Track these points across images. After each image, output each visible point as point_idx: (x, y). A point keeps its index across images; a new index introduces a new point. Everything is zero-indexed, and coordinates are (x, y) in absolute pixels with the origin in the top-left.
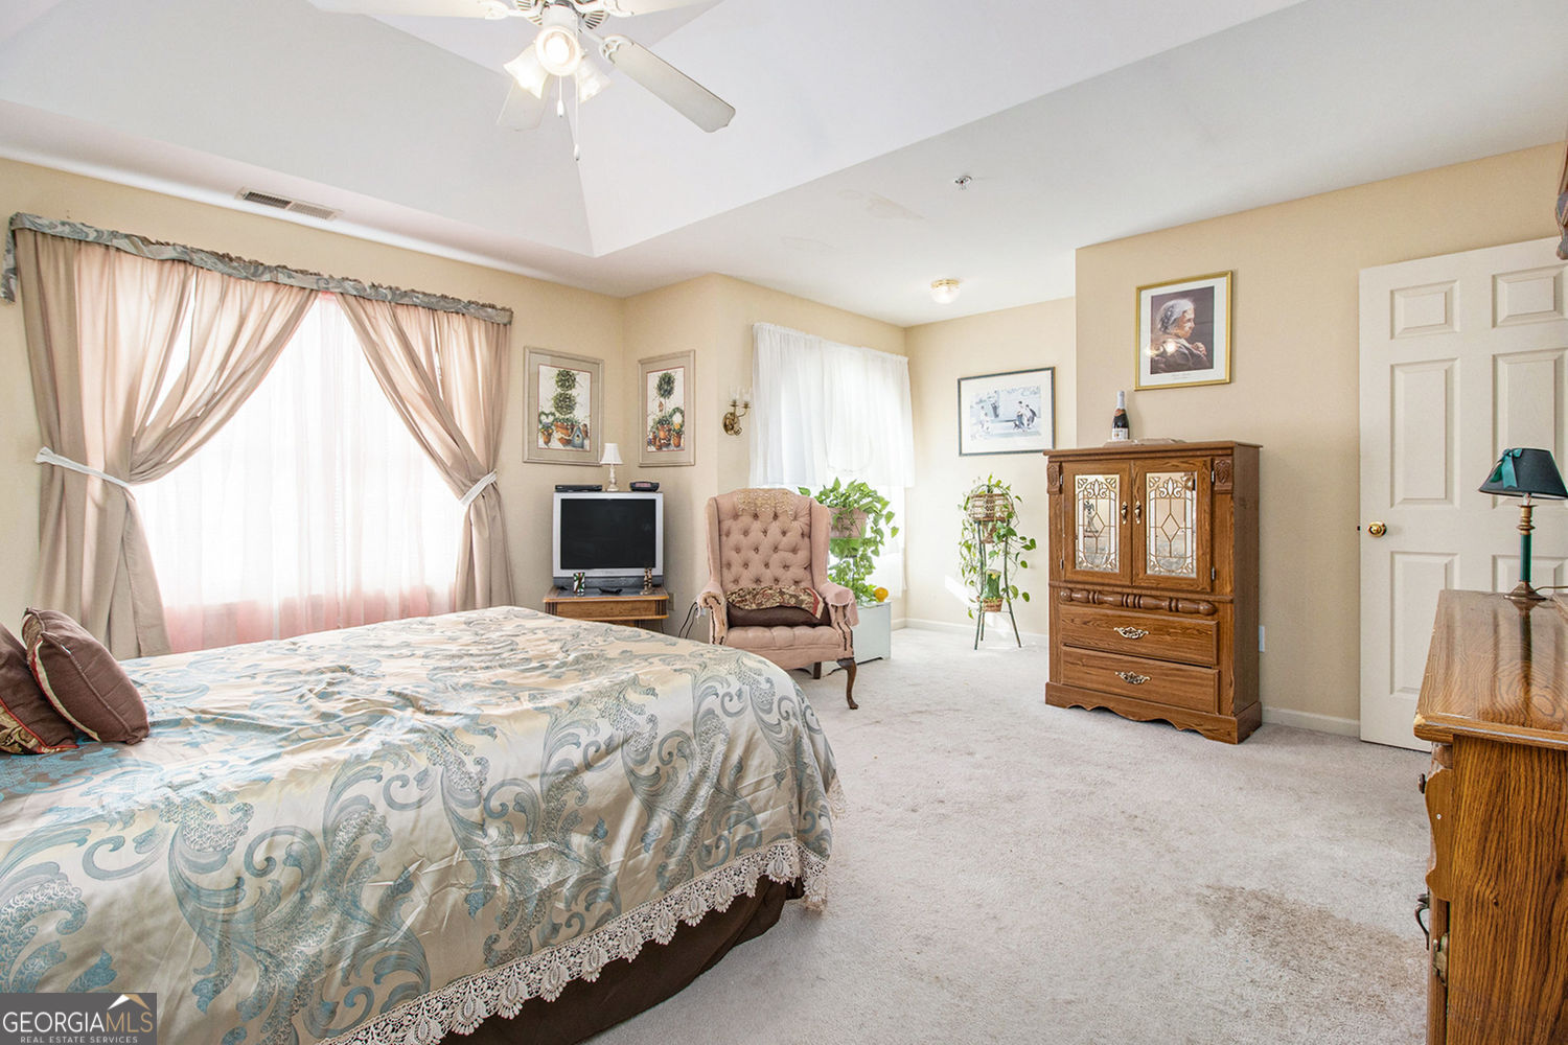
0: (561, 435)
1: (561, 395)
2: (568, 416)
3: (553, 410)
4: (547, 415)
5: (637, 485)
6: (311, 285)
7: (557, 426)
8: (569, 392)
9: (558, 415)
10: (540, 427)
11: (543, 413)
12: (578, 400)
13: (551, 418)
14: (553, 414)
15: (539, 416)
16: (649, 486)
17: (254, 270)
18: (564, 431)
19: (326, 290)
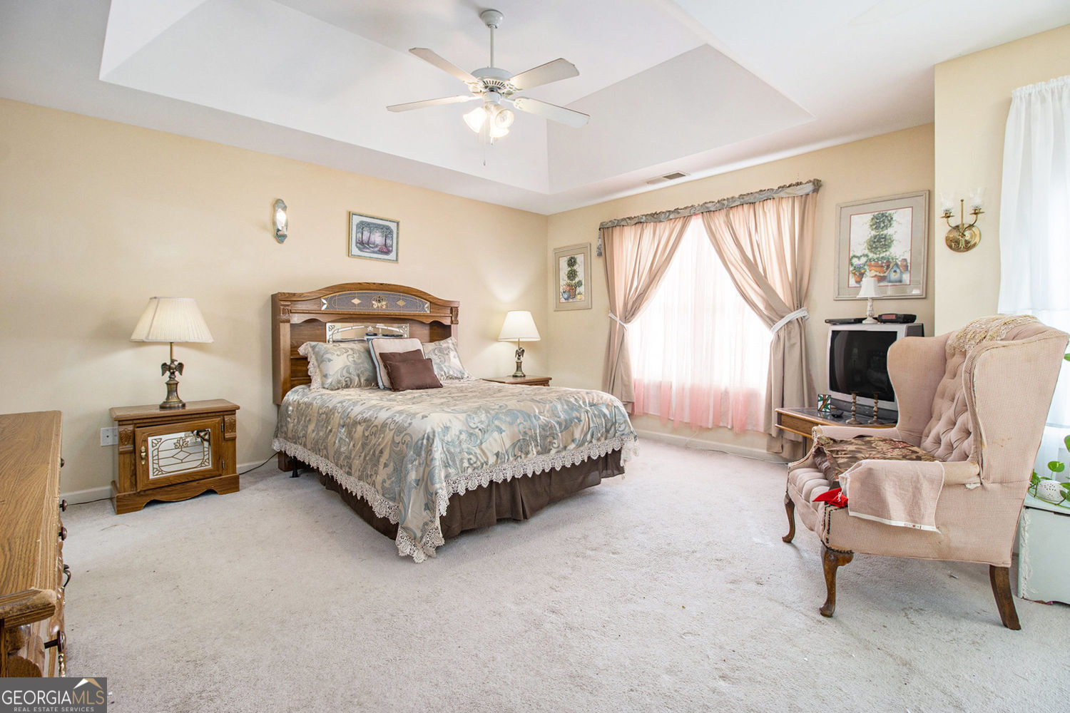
0: (873, 273)
1: (875, 237)
2: (881, 255)
3: (866, 252)
4: (859, 258)
5: (884, 318)
6: (681, 215)
7: (870, 266)
8: (885, 232)
9: (871, 255)
10: (851, 269)
11: (854, 256)
12: (894, 237)
13: (863, 260)
14: (867, 256)
15: (850, 260)
16: (894, 317)
17: (655, 217)
18: (878, 269)
19: (695, 214)
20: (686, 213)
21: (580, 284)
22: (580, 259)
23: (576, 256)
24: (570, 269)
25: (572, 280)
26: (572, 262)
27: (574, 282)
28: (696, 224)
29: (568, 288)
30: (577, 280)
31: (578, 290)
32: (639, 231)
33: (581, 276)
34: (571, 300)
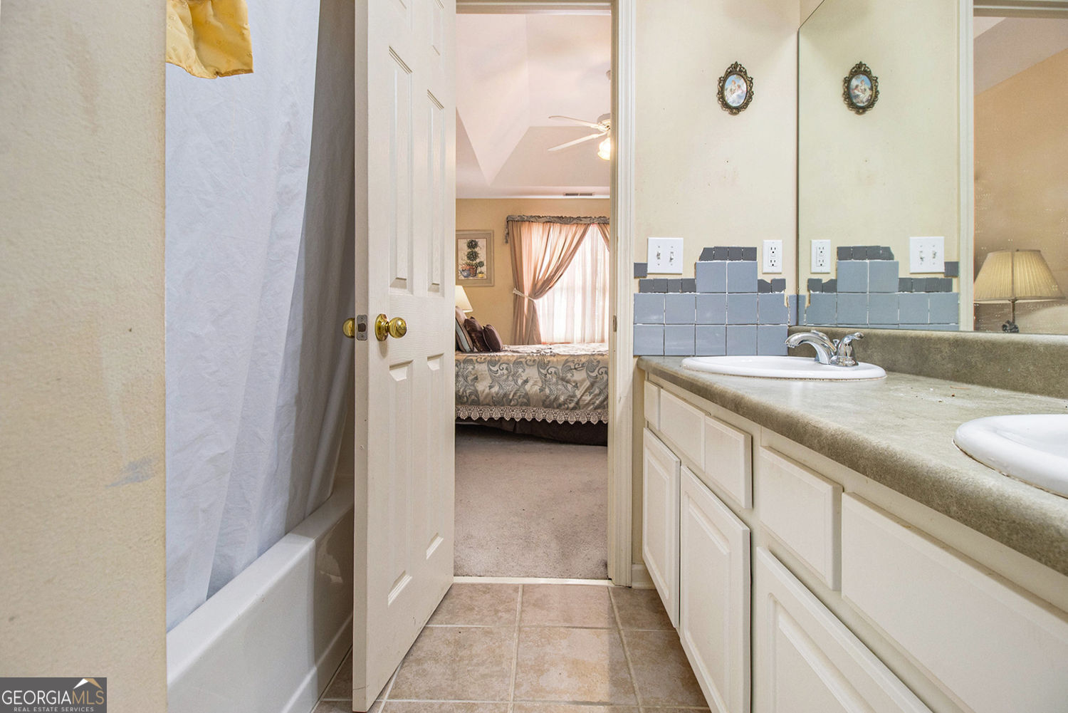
19: (593, 223)
20: (588, 221)
21: (481, 264)
22: (482, 243)
23: (477, 240)
24: (470, 250)
25: (473, 260)
26: (473, 245)
27: (474, 262)
28: (594, 230)
29: (468, 267)
30: (478, 261)
31: (479, 270)
32: (548, 229)
33: (482, 256)
34: (471, 278)
